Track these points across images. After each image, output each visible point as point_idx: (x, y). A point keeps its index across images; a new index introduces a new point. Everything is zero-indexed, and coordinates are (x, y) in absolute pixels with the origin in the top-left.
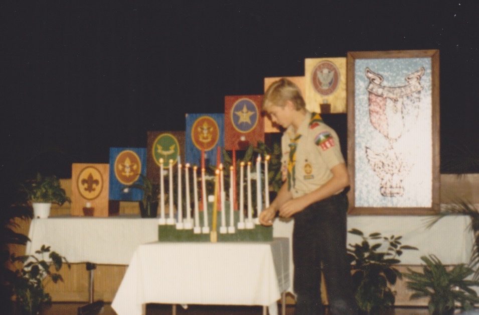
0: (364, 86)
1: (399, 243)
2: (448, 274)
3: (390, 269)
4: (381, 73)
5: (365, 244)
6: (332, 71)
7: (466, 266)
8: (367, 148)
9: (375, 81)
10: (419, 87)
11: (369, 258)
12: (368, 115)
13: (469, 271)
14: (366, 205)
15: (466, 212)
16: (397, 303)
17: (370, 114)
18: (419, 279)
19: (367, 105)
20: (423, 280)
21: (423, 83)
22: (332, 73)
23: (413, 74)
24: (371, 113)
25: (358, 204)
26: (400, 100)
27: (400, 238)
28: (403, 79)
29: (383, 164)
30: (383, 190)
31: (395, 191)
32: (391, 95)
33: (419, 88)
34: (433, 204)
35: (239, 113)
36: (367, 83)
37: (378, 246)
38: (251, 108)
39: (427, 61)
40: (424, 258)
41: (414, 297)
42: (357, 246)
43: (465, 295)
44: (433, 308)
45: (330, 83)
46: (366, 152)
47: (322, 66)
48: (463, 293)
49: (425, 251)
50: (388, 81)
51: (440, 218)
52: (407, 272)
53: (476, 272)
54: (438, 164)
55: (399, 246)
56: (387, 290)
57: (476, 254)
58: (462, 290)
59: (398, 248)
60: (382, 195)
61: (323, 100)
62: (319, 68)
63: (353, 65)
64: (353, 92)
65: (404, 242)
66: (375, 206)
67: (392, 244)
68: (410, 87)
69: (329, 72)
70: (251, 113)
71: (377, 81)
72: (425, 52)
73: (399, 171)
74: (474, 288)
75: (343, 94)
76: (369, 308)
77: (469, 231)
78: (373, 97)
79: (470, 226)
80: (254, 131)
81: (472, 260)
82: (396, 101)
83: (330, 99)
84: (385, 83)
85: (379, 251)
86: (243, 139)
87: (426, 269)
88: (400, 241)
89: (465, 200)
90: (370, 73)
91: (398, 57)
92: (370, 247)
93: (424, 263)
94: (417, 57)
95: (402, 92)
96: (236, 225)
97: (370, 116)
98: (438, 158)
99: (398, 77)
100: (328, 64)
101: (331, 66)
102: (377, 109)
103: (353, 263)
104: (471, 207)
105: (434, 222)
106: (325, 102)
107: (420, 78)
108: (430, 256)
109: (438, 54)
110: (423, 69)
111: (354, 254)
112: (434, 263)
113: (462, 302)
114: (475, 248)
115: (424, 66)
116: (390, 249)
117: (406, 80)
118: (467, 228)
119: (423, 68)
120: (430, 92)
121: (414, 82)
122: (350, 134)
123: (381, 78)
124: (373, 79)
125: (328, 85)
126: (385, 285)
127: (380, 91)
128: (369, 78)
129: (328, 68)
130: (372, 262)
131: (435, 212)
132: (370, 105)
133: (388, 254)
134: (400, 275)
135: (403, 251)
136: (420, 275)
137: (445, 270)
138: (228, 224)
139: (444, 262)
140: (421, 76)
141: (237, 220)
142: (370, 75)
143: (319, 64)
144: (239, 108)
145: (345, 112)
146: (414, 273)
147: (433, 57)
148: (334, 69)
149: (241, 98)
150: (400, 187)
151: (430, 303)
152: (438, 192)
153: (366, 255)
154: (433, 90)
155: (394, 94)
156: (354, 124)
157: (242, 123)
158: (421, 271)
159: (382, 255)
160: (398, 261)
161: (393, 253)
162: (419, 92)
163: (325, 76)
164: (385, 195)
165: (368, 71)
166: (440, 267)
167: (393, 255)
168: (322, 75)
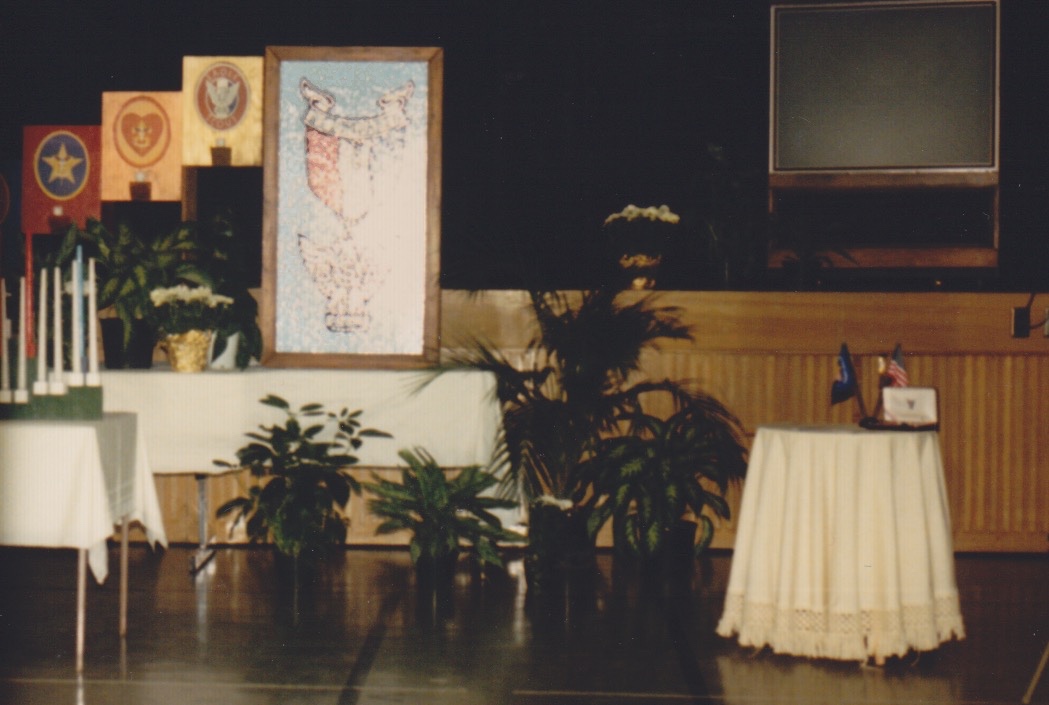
0: (297, 114)
1: (357, 424)
2: (448, 486)
3: (338, 476)
4: (332, 90)
5: (293, 425)
6: (235, 82)
7: (483, 470)
8: (300, 236)
9: (319, 105)
10: (403, 118)
11: (300, 453)
12: (304, 172)
13: (489, 480)
14: (296, 349)
15: (486, 364)
16: (351, 540)
17: (308, 169)
18: (393, 493)
19: (302, 152)
20: (401, 495)
21: (411, 112)
22: (236, 87)
23: (392, 92)
24: (310, 166)
25: (281, 346)
26: (368, 144)
27: (357, 413)
28: (373, 102)
29: (332, 267)
30: (330, 318)
31: (351, 321)
32: (349, 134)
33: (403, 122)
34: (426, 348)
35: (51, 161)
36: (304, 107)
37: (316, 429)
38: (73, 151)
39: (419, 70)
40: (404, 455)
41: (383, 530)
42: (276, 430)
43: (480, 527)
44: (417, 551)
45: (231, 107)
46: (299, 243)
47: (215, 73)
48: (476, 522)
49: (407, 440)
50: (345, 105)
51: (437, 376)
52: (373, 481)
53: (502, 482)
54: (436, 269)
55: (357, 430)
56: (333, 516)
57: (504, 446)
58: (476, 517)
59: (355, 435)
60: (329, 328)
61: (217, 140)
62: (213, 75)
63: (277, 72)
64: (277, 126)
65: (365, 423)
66: (314, 350)
67: (343, 426)
68: (385, 118)
69: (230, 85)
70: (74, 161)
71: (323, 105)
72: (416, 52)
73: (362, 282)
74: (497, 512)
75: (256, 129)
76: (296, 550)
77: (490, 403)
78: (315, 137)
79: (493, 393)
80: (79, 197)
81: (494, 459)
82: (358, 145)
83: (229, 138)
84: (338, 110)
85: (318, 439)
86: (58, 211)
87: (405, 472)
88: (357, 419)
89: (483, 341)
90: (310, 89)
91: (365, 60)
92: (302, 432)
93: (403, 464)
94: (401, 59)
95: (370, 127)
96: (29, 386)
97: (308, 174)
98: (436, 258)
99: (363, 99)
100: (228, 69)
101: (234, 73)
102: (323, 160)
103: (268, 463)
104: (497, 356)
105: (426, 384)
106: (221, 144)
107: (406, 101)
108: (416, 450)
109: (441, 55)
110: (412, 83)
111: (269, 446)
112: (423, 463)
113: (474, 538)
114: (502, 434)
115: (414, 78)
116: (339, 436)
117: (378, 104)
118: (487, 395)
119: (411, 81)
120: (424, 128)
121: (393, 110)
122: (267, 208)
123: (331, 98)
124: (315, 102)
125: (228, 110)
126: (330, 508)
127: (328, 125)
128: (307, 99)
129: (227, 77)
130: (306, 461)
131: (431, 362)
132: (308, 150)
133: (336, 446)
134: (358, 487)
135: (365, 440)
136: (396, 487)
137: (443, 477)
138: (13, 385)
139: (441, 462)
140: (408, 98)
141: (32, 376)
142: (311, 94)
143: (210, 69)
144: (52, 150)
145: (259, 164)
146: (385, 483)
147: (430, 61)
148: (240, 79)
149: (55, 130)
150: (363, 315)
151: (413, 540)
152: (437, 325)
153: (294, 447)
154: (430, 125)
155: (354, 131)
156: (276, 187)
157: (57, 180)
158: (398, 478)
159: (324, 447)
160: (353, 460)
161: (345, 443)
162: (403, 129)
163: (221, 92)
164: (333, 328)
165: (305, 85)
166: (433, 470)
167: (345, 449)
168: (216, 91)
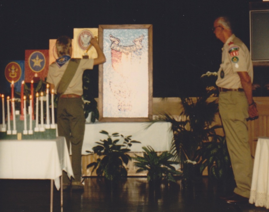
0: (108, 46)
1: (130, 139)
2: (158, 157)
3: (124, 155)
4: (119, 37)
5: (110, 140)
6: (90, 36)
7: (169, 152)
8: (110, 82)
9: (115, 42)
11: (112, 148)
13: (171, 156)
14: (109, 116)
15: (168, 119)
16: (128, 175)
17: (112, 61)
18: (141, 160)
19: (110, 56)
20: (144, 161)
21: (143, 44)
23: (137, 38)
24: (113, 61)
25: (104, 116)
26: (130, 54)
27: (130, 136)
28: (132, 41)
29: (120, 91)
30: (120, 107)
31: (127, 107)
32: (124, 51)
33: (141, 47)
34: (149, 115)
35: (34, 60)
36: (110, 43)
37: (117, 141)
38: (41, 57)
39: (145, 31)
40: (144, 148)
41: (138, 171)
42: (105, 141)
43: (168, 170)
44: (150, 177)
46: (110, 84)
47: (84, 33)
48: (167, 168)
49: (145, 144)
50: (123, 43)
51: (152, 124)
52: (134, 156)
53: (174, 156)
54: (152, 92)
55: (130, 141)
56: (122, 167)
57: (174, 145)
58: (166, 167)
59: (129, 142)
60: (119, 110)
62: (82, 34)
63: (102, 32)
65: (133, 139)
66: (115, 117)
67: (126, 140)
68: (136, 46)
69: (88, 37)
70: (41, 60)
71: (117, 42)
72: (144, 26)
73: (129, 96)
74: (173, 165)
76: (112, 178)
77: (170, 132)
78: (113, 51)
79: (171, 128)
80: (43, 71)
81: (171, 150)
82: (127, 54)
83: (88, 53)
84: (121, 44)
85: (118, 144)
86: (36, 75)
87: (145, 155)
88: (130, 138)
89: (167, 113)
90: (112, 37)
91: (129, 29)
92: (113, 142)
93: (144, 151)
94: (140, 28)
95: (131, 49)
96: (33, 129)
97: (112, 63)
98: (151, 88)
99: (129, 40)
100: (87, 32)
101: (89, 33)
102: (117, 59)
103: (103, 151)
104: (171, 117)
105: (149, 126)
106: (86, 55)
107: (142, 41)
108: (148, 147)
109: (152, 27)
110: (144, 36)
111: (103, 146)
112: (150, 151)
113: (166, 173)
114: (174, 141)
115: (144, 34)
116: (125, 143)
117: (133, 42)
118: (169, 129)
119: (143, 35)
120: (147, 49)
121: (138, 43)
122: (100, 74)
123: (119, 40)
124: (114, 42)
125: (87, 44)
126: (122, 164)
127: (118, 48)
129: (87, 34)
130: (114, 151)
131: (150, 120)
132: (112, 56)
133: (123, 146)
134: (131, 158)
135: (132, 143)
136: (142, 158)
137: (156, 155)
138: (28, 129)
139: (156, 150)
140: (142, 40)
141: (34, 126)
142: (112, 39)
143: (82, 32)
144: (34, 57)
146: (138, 157)
147: (149, 29)
148: (91, 35)
149: (35, 51)
150: (130, 105)
151: (148, 174)
152: (152, 109)
153: (110, 146)
154: (149, 48)
155: (126, 50)
157: (36, 66)
158: (142, 155)
159: (119, 146)
160: (129, 150)
161: (126, 145)
162: (141, 49)
163: (86, 39)
164: (121, 110)
165: (111, 37)
166: (153, 153)
167: (127, 147)
168: (84, 38)
